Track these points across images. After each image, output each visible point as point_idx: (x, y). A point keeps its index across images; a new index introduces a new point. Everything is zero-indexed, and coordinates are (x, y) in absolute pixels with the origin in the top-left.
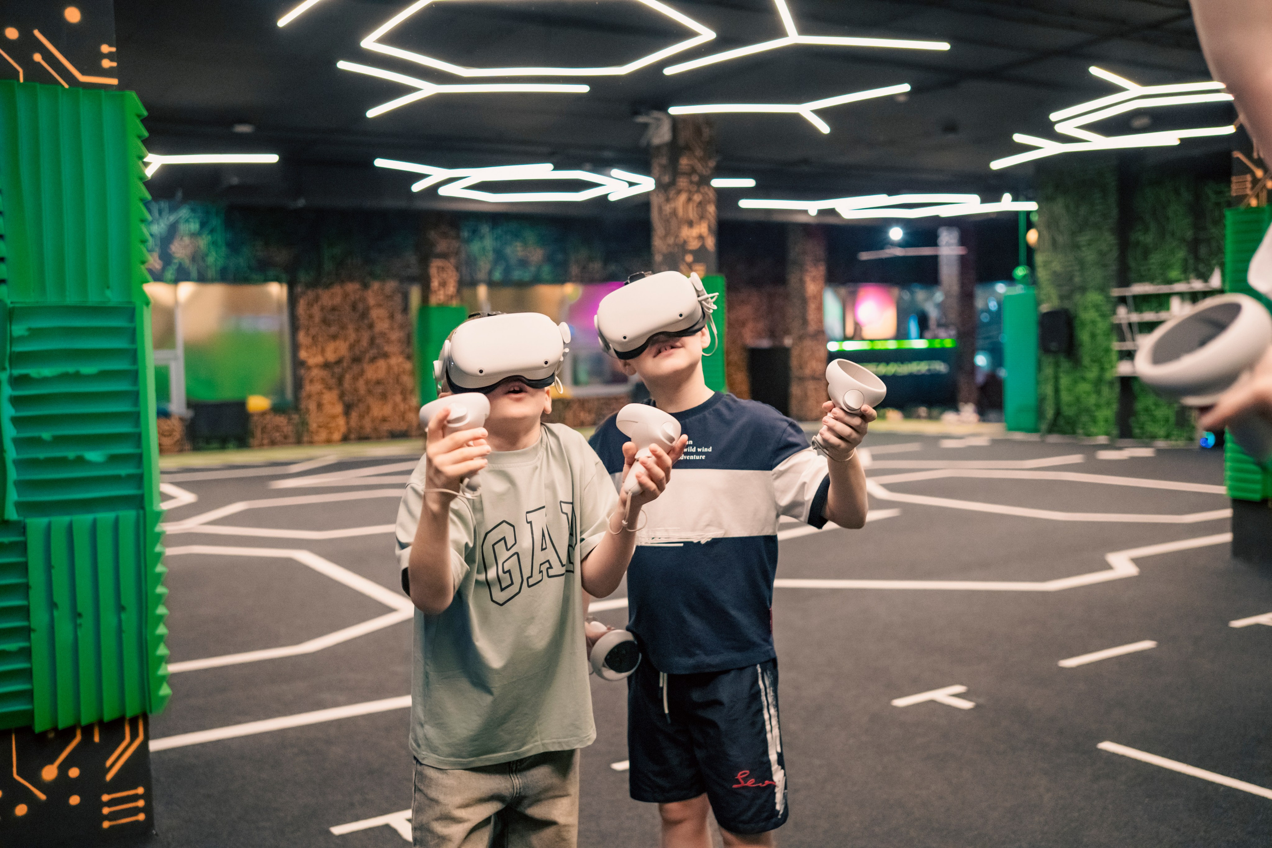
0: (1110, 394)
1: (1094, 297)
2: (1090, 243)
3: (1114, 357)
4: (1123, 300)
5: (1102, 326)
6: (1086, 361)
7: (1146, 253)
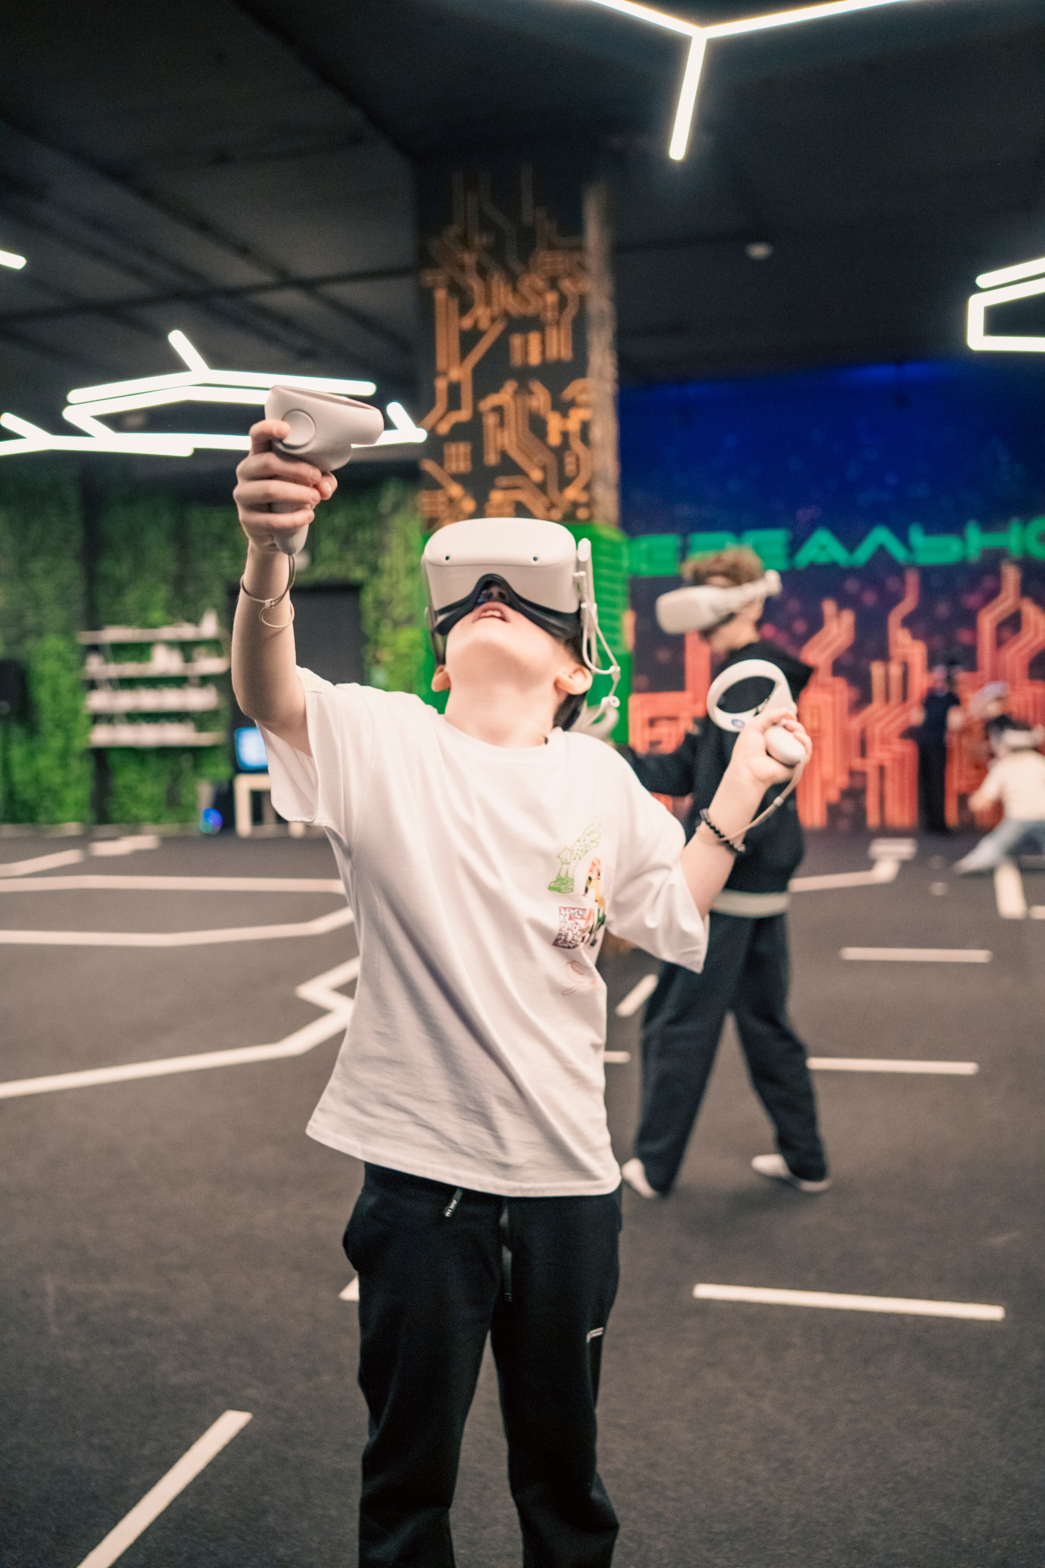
0: (81, 769)
1: (53, 643)
2: (47, 572)
3: (85, 721)
4: (95, 648)
5: (66, 681)
6: (47, 725)
7: (120, 589)
